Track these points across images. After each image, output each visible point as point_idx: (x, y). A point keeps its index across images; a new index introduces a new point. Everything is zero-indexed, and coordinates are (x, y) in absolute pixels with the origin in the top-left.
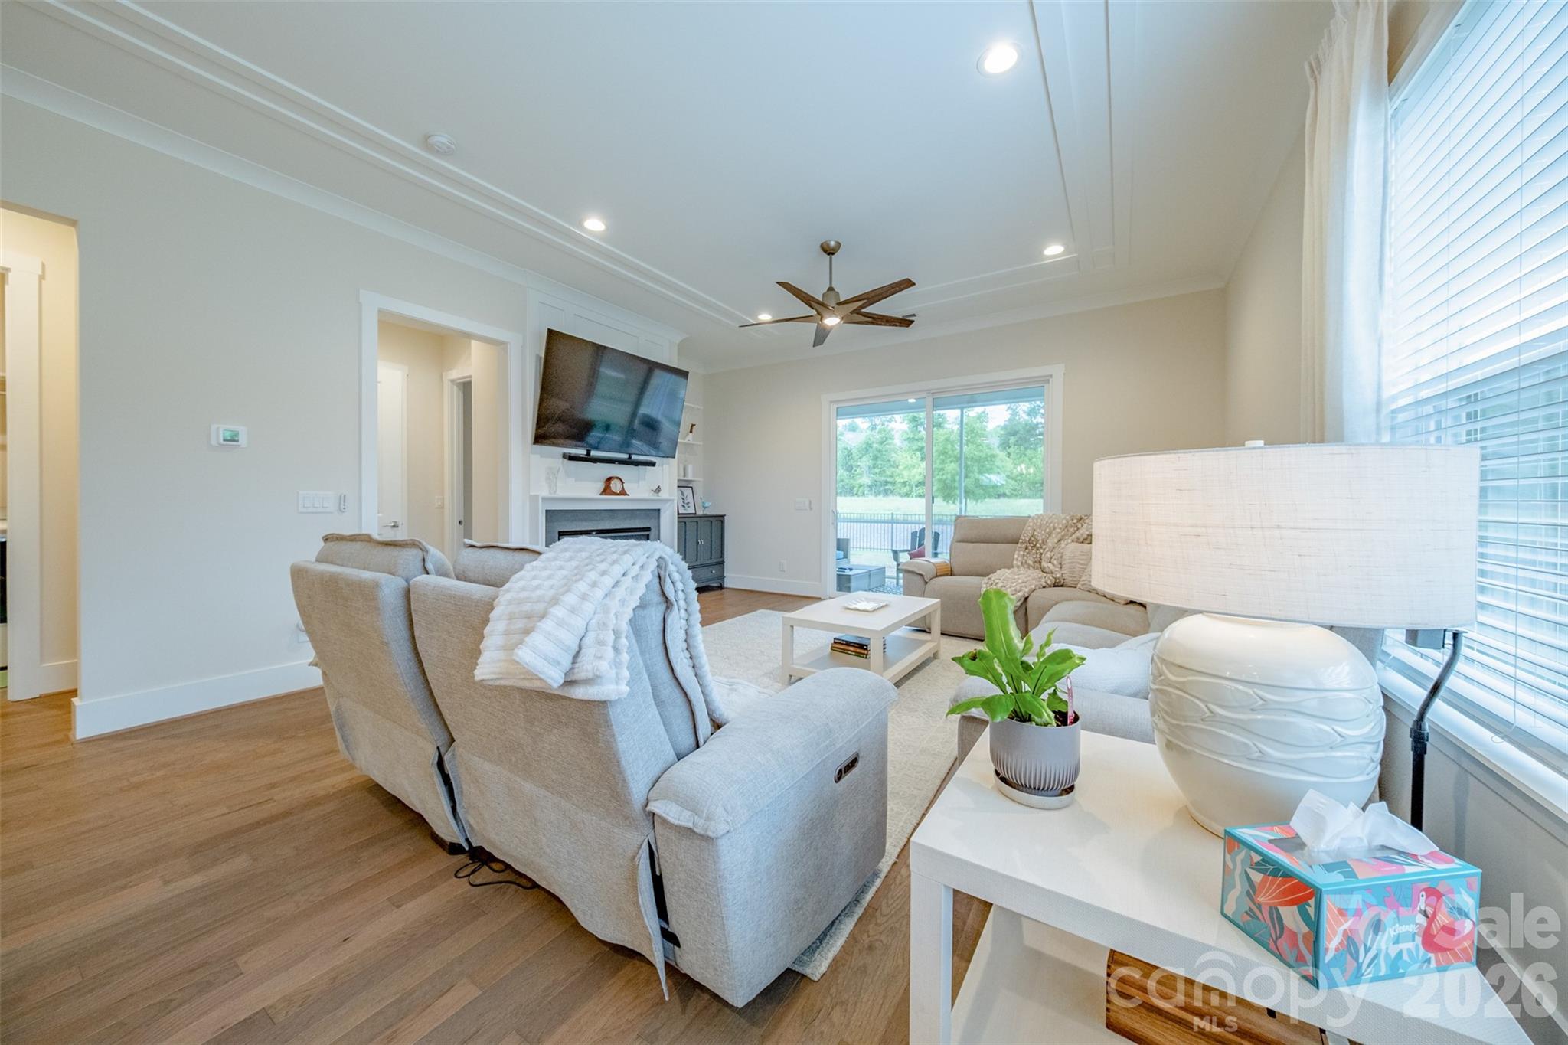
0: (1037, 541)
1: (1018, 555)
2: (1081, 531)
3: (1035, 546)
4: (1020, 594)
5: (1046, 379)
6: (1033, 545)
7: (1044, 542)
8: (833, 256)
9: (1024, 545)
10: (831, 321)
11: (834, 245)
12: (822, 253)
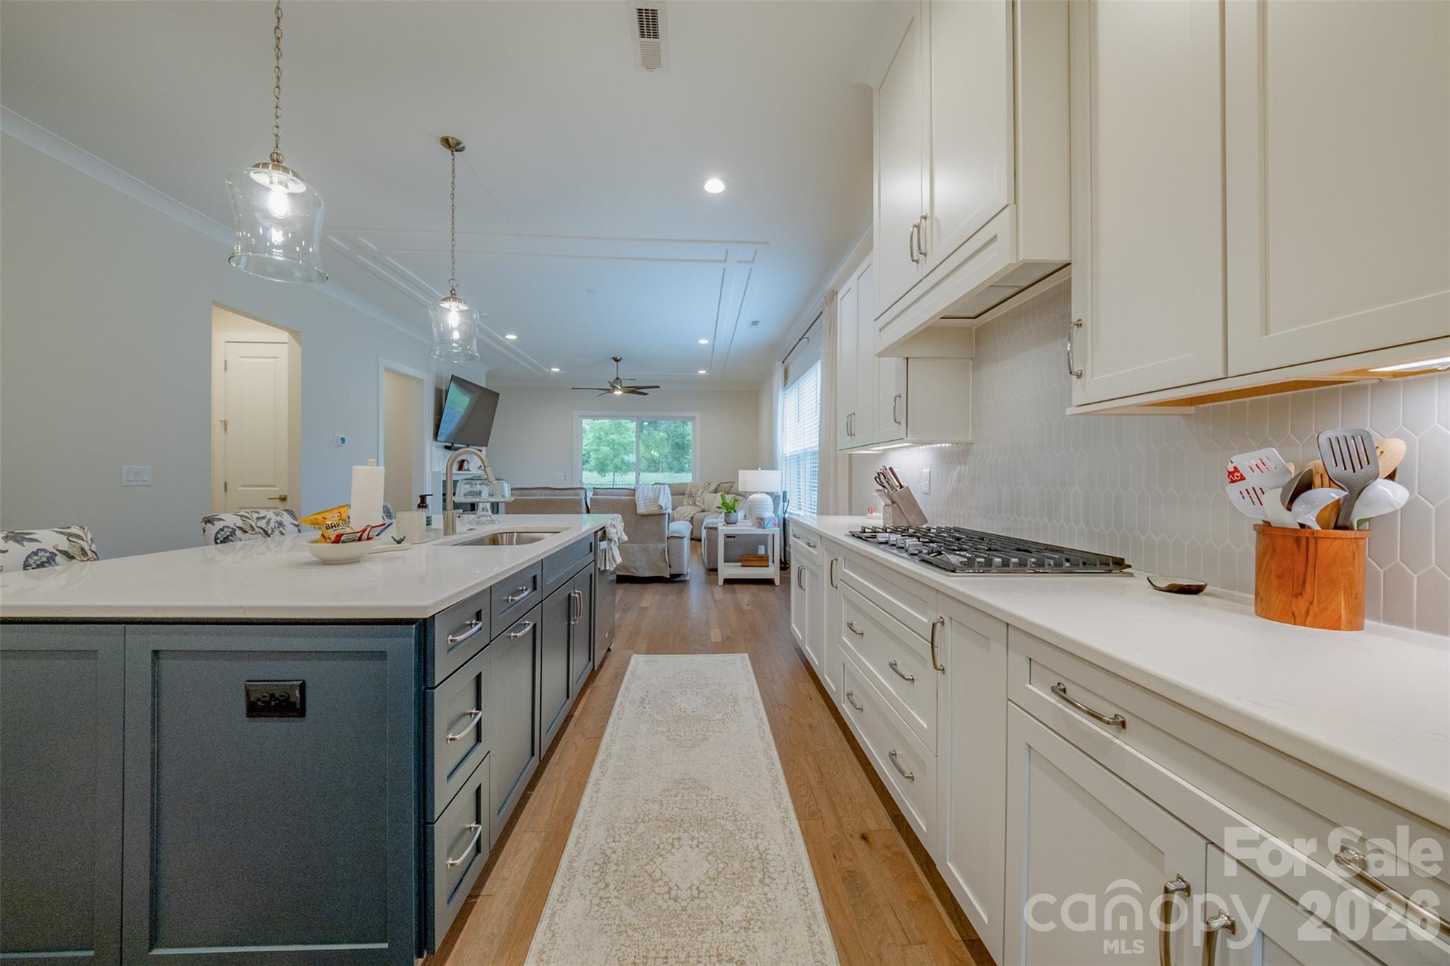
1: (685, 500)
2: (710, 488)
4: (690, 515)
5: (693, 418)
6: (691, 495)
7: (696, 494)
8: (619, 363)
10: (618, 393)
11: (619, 358)
12: (613, 360)
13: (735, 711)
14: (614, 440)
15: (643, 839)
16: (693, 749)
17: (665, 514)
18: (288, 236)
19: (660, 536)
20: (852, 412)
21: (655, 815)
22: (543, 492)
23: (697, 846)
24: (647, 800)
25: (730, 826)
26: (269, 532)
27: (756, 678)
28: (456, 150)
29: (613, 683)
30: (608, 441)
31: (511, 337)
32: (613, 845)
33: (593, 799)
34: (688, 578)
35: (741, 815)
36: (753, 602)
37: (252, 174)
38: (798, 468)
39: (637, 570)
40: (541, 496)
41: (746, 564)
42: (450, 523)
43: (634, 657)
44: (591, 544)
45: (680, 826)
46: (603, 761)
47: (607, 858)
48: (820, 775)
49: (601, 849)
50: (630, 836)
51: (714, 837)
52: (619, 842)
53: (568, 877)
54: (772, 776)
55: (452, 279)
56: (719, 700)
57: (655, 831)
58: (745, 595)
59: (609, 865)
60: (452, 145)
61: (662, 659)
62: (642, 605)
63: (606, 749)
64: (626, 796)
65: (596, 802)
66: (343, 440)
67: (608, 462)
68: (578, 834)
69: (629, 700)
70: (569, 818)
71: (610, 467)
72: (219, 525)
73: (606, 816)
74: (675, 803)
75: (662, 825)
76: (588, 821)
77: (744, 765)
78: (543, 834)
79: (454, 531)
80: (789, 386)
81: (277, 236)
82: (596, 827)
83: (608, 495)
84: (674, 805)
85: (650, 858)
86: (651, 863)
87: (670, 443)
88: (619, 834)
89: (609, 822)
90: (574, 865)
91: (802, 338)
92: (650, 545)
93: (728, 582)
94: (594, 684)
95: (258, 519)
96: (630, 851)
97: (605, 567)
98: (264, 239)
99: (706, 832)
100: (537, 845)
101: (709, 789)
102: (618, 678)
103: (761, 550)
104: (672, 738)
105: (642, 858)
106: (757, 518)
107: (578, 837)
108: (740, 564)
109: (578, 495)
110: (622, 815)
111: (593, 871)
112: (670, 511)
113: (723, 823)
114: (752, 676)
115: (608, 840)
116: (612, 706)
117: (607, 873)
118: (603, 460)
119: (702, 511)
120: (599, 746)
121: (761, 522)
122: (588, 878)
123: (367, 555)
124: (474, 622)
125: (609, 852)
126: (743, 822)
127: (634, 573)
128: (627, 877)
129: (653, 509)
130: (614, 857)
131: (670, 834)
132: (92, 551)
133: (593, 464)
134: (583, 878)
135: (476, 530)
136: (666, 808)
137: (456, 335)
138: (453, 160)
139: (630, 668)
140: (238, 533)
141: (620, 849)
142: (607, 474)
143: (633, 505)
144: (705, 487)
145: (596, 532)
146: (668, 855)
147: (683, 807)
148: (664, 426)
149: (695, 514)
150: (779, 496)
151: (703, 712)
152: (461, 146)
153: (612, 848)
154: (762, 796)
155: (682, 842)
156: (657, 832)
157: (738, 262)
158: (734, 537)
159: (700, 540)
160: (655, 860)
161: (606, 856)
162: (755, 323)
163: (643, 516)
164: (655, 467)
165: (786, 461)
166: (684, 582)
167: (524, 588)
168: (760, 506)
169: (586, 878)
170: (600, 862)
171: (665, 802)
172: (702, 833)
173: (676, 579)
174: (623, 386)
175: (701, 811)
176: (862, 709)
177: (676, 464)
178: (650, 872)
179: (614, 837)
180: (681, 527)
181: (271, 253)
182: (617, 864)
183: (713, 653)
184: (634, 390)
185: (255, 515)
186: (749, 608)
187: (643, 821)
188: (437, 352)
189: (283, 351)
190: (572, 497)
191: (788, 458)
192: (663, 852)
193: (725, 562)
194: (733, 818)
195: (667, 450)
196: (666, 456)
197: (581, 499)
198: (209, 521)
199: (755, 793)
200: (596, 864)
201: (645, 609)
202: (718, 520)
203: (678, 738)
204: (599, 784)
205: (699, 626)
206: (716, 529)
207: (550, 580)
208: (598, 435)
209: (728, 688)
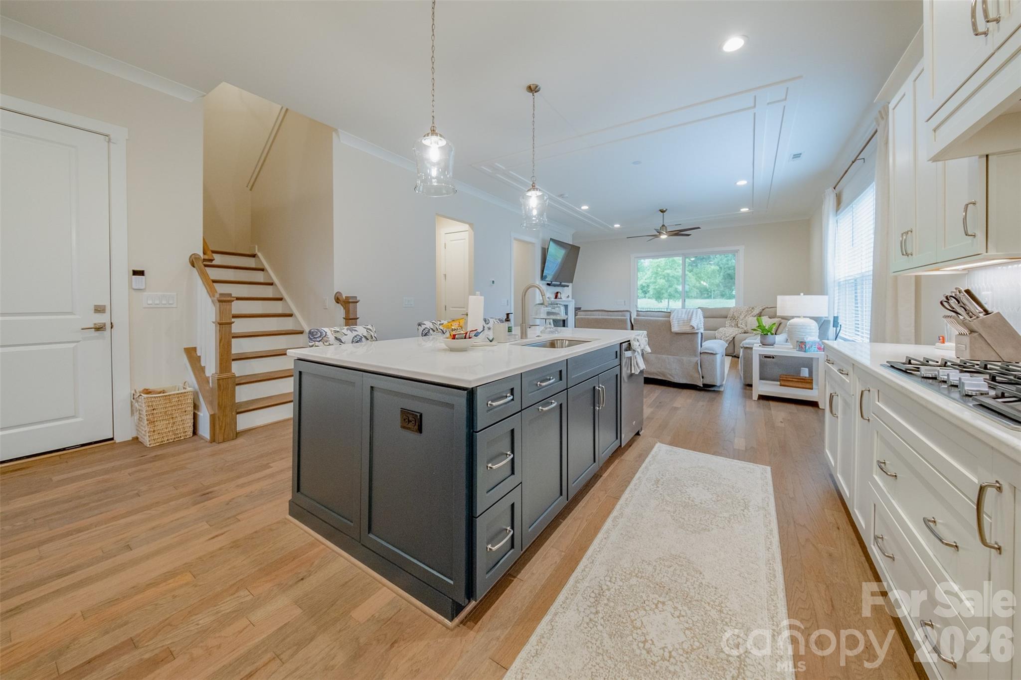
0: (735, 317)
1: (728, 322)
2: (754, 312)
3: (734, 319)
4: (732, 336)
5: (737, 251)
6: (733, 318)
7: (738, 317)
8: (664, 213)
9: (730, 319)
10: (664, 237)
11: (665, 209)
12: (660, 212)
13: (744, 515)
14: (668, 274)
15: (633, 590)
16: (694, 535)
17: (697, 333)
18: (439, 170)
19: (694, 352)
20: (909, 229)
21: (647, 575)
22: (600, 313)
23: (678, 617)
24: (643, 561)
25: (714, 614)
26: (445, 332)
27: (774, 490)
28: (536, 92)
29: (637, 461)
30: (663, 275)
31: (585, 207)
32: (609, 583)
33: (602, 543)
34: (722, 389)
35: (727, 609)
36: (788, 420)
37: (424, 142)
38: (856, 293)
39: (673, 377)
40: (599, 316)
41: (783, 383)
42: (524, 331)
43: (658, 445)
44: (617, 352)
45: (667, 594)
46: (616, 517)
47: (602, 591)
48: (831, 608)
49: (599, 582)
50: (623, 582)
51: (696, 616)
52: (614, 583)
53: (572, 592)
54: (770, 587)
55: (533, 177)
56: (729, 501)
57: (644, 588)
58: (780, 413)
59: (602, 597)
60: (533, 89)
61: (682, 452)
62: (674, 405)
63: (621, 509)
64: (627, 551)
65: (604, 546)
66: (493, 282)
67: (664, 291)
68: (586, 564)
69: (646, 477)
70: (583, 549)
71: (666, 295)
72: (423, 327)
73: (609, 560)
74: (667, 572)
75: (651, 585)
76: (595, 558)
77: (742, 566)
78: (563, 554)
79: (526, 337)
80: (844, 209)
81: (434, 172)
82: (600, 564)
83: (648, 317)
84: (666, 574)
85: (635, 607)
86: (635, 612)
87: (722, 274)
88: (616, 578)
89: (610, 565)
90: (578, 585)
91: (855, 160)
92: (684, 358)
93: (762, 398)
94: (622, 458)
95: (440, 324)
96: (621, 595)
97: (631, 371)
98: (427, 175)
99: (690, 609)
100: (558, 559)
101: (701, 573)
102: (642, 458)
103: (805, 372)
104: (676, 518)
105: (629, 605)
106: (797, 341)
107: (586, 566)
108: (779, 383)
109: (624, 316)
110: (621, 564)
111: (590, 596)
112: (702, 331)
113: (708, 608)
114: (771, 489)
115: (606, 578)
116: (632, 478)
117: (600, 603)
118: (659, 289)
119: (745, 333)
120: (616, 505)
121: (802, 345)
122: (585, 600)
123: (470, 347)
124: (508, 395)
125: (605, 587)
126: (729, 616)
127: (670, 378)
128: (614, 614)
129: (686, 329)
130: (607, 593)
131: (657, 596)
132: (375, 337)
133: (652, 293)
134: (582, 598)
135: (541, 336)
136: (658, 574)
137: (535, 212)
138: (534, 99)
139: (653, 452)
140: (431, 331)
141: (613, 590)
142: (662, 301)
143: (669, 324)
144: (747, 311)
145: (621, 344)
146: (651, 613)
147: (673, 578)
148: (716, 260)
149: (737, 335)
150: (828, 322)
151: (710, 506)
152: (538, 88)
153: (607, 586)
154: (755, 601)
155: (665, 607)
156: (646, 589)
157: (768, 104)
158: (773, 358)
159: (739, 358)
160: (639, 611)
161: (602, 590)
162: (797, 156)
163: (677, 334)
164: (708, 294)
165: (839, 286)
166: (718, 392)
167: (551, 378)
168: (802, 330)
169: (583, 599)
170: (597, 592)
171: (658, 568)
172: (685, 608)
173: (710, 389)
174: (668, 231)
175: (689, 589)
176: (893, 559)
177: (727, 291)
178: (633, 618)
179: (611, 578)
180: (717, 346)
181: (431, 182)
182: (608, 600)
183: (733, 459)
184: (678, 233)
185: (439, 323)
186: (783, 425)
187: (636, 576)
188: (525, 225)
189: (466, 235)
190: (620, 317)
191: (842, 283)
192: (647, 608)
193: (761, 379)
194: (719, 608)
195: (718, 279)
196: (718, 286)
197: (627, 319)
198: (420, 325)
199: (748, 595)
200: (593, 592)
201: (676, 409)
202: (754, 341)
203: (682, 520)
204: (609, 533)
205: (724, 432)
206: (751, 348)
207: (575, 376)
208: (655, 271)
209: (741, 492)
